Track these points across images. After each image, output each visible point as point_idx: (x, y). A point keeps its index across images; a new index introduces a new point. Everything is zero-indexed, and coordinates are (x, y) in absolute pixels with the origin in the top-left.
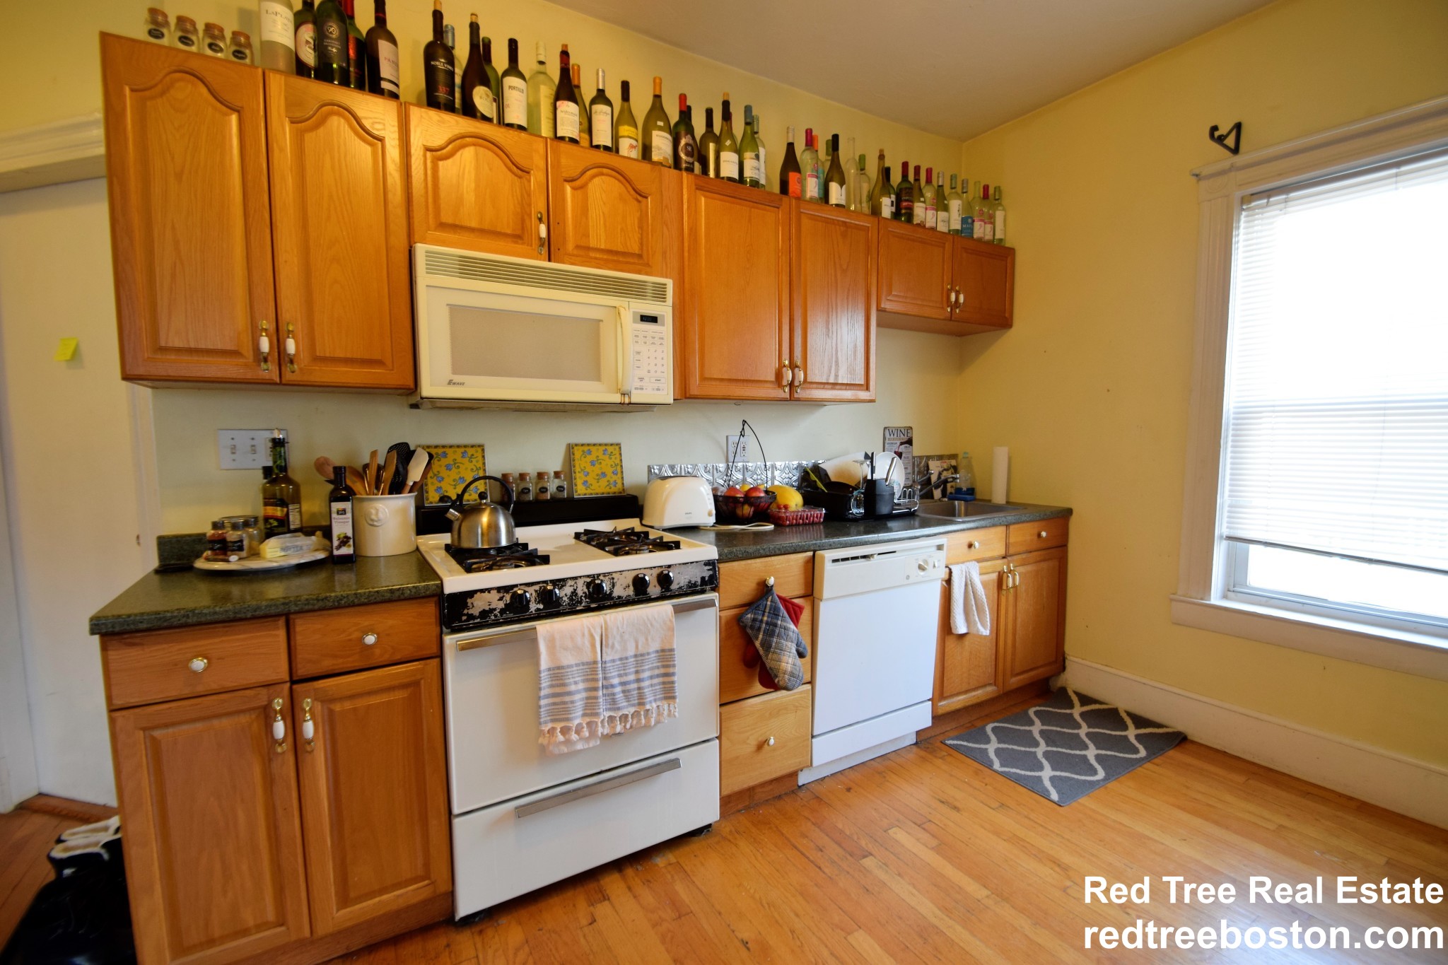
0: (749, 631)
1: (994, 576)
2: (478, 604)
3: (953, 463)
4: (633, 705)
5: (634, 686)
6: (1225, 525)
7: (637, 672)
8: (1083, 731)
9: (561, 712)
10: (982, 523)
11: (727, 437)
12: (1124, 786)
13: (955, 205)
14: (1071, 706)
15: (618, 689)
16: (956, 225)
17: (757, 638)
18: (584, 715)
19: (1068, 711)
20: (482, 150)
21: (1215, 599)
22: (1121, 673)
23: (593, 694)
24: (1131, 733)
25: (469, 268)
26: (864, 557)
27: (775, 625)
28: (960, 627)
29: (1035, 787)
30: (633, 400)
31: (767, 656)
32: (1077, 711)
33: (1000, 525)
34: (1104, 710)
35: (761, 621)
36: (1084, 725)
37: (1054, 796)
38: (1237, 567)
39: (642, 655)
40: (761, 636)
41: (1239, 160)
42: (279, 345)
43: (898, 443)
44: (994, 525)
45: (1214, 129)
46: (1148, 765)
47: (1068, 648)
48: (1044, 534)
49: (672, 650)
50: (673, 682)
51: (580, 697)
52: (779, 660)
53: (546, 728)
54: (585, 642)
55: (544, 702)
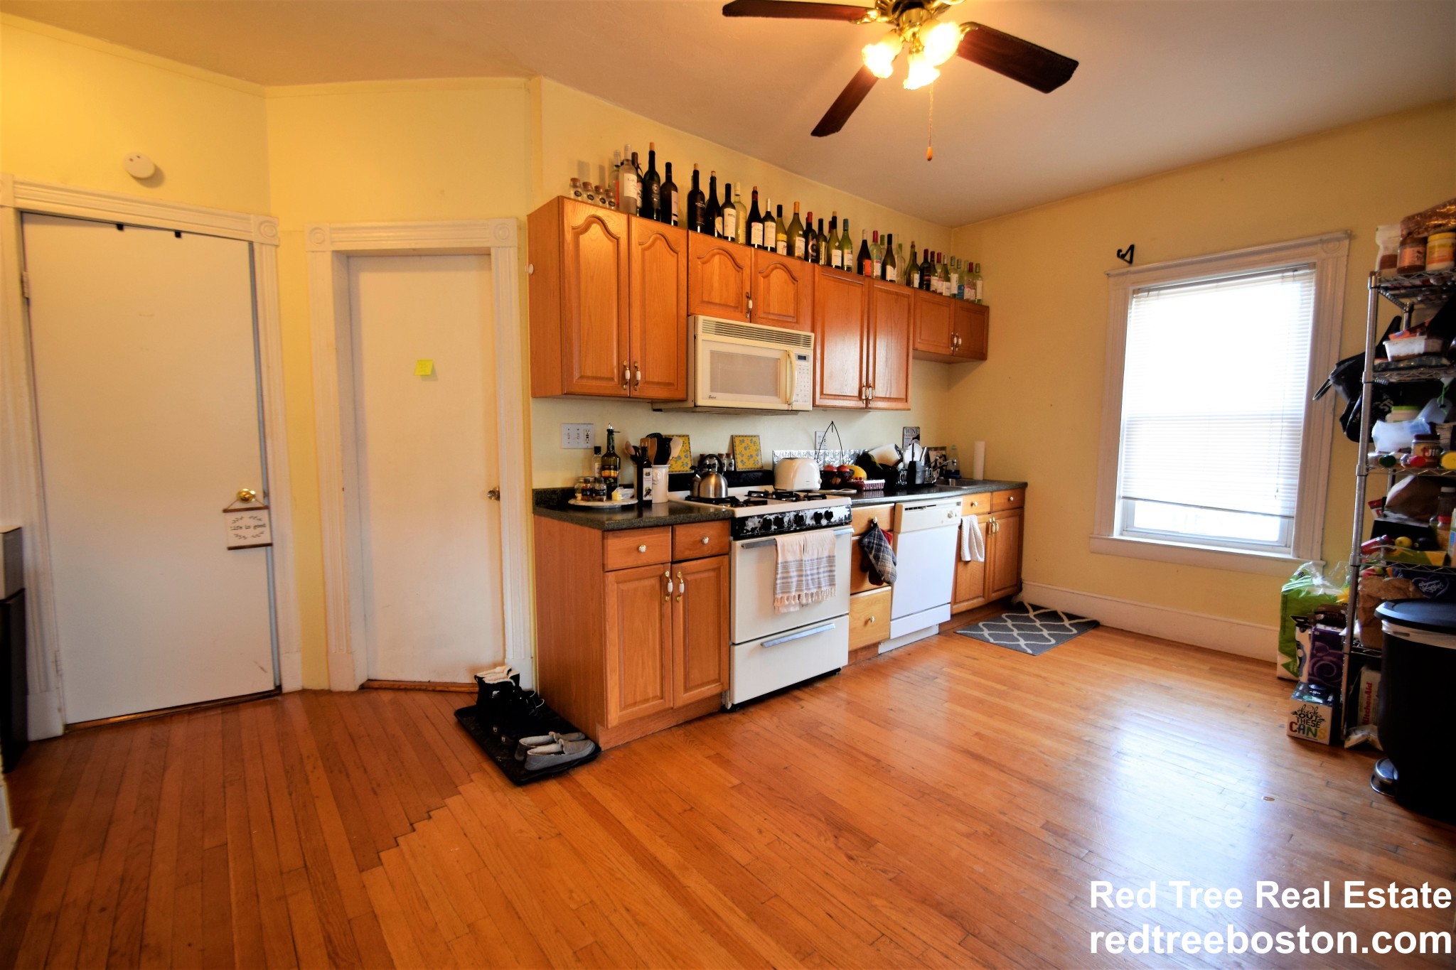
0: (866, 549)
1: (984, 525)
2: (750, 525)
3: (944, 453)
4: (815, 588)
5: (816, 576)
6: (1122, 490)
7: (818, 568)
8: (1038, 623)
9: (786, 589)
10: (976, 490)
11: (816, 432)
12: (1067, 647)
13: (954, 277)
14: (1027, 612)
15: (810, 578)
16: (955, 291)
17: (871, 553)
18: (796, 591)
19: (1026, 615)
20: (722, 257)
21: (1116, 535)
22: (1060, 588)
23: (800, 578)
24: (1067, 623)
25: (721, 329)
26: (919, 508)
27: (881, 545)
28: (967, 557)
29: (1017, 649)
30: (794, 408)
31: (877, 564)
32: (1032, 614)
33: (989, 492)
34: (1048, 612)
35: (873, 543)
36: (1037, 621)
37: (1030, 651)
38: (1129, 515)
39: (820, 558)
40: (873, 552)
41: (1132, 268)
42: (633, 375)
43: (911, 438)
44: (985, 492)
45: (1120, 251)
46: (1079, 637)
47: (1024, 576)
48: (1012, 498)
49: (834, 556)
50: (834, 576)
51: (795, 580)
52: (885, 566)
53: (779, 596)
54: (797, 549)
55: (778, 582)
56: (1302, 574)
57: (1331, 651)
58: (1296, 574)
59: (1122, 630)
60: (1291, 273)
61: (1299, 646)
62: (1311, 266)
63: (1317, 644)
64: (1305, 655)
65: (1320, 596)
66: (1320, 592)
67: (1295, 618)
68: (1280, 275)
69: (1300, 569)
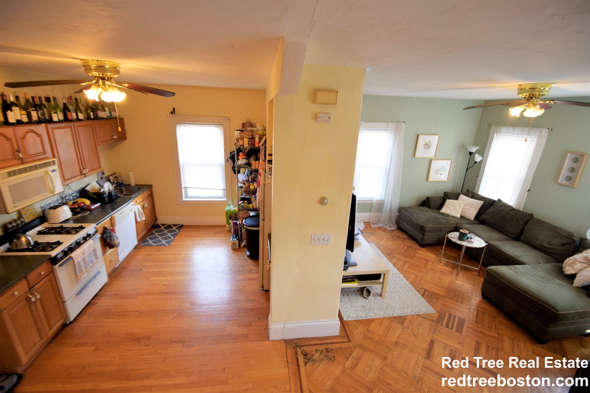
0: (105, 239)
1: (142, 206)
2: (59, 256)
3: (115, 175)
4: (92, 264)
5: (90, 260)
6: (183, 185)
7: (90, 257)
8: (166, 231)
9: (81, 271)
10: (136, 195)
12: (177, 238)
13: (107, 109)
14: (161, 227)
15: (88, 262)
16: (109, 115)
18: (85, 269)
19: (161, 229)
21: (184, 199)
22: (169, 217)
23: (85, 264)
24: (174, 228)
27: (111, 235)
28: (139, 220)
29: (163, 245)
30: (56, 194)
31: (111, 242)
32: (162, 228)
33: (141, 194)
34: (168, 226)
35: (108, 235)
36: (165, 230)
37: (167, 245)
38: (186, 192)
39: (90, 252)
40: (109, 238)
41: (176, 117)
43: (101, 174)
44: (139, 194)
46: (179, 233)
47: (157, 215)
48: (149, 193)
49: (96, 249)
50: (97, 255)
51: (83, 266)
52: (115, 242)
53: (79, 275)
54: (81, 255)
55: (77, 270)
56: (229, 205)
57: (236, 226)
58: (227, 205)
59: (190, 226)
60: (217, 126)
61: (230, 223)
62: (222, 125)
63: (234, 225)
65: (233, 211)
66: (233, 209)
67: (229, 217)
68: (215, 126)
69: (228, 203)
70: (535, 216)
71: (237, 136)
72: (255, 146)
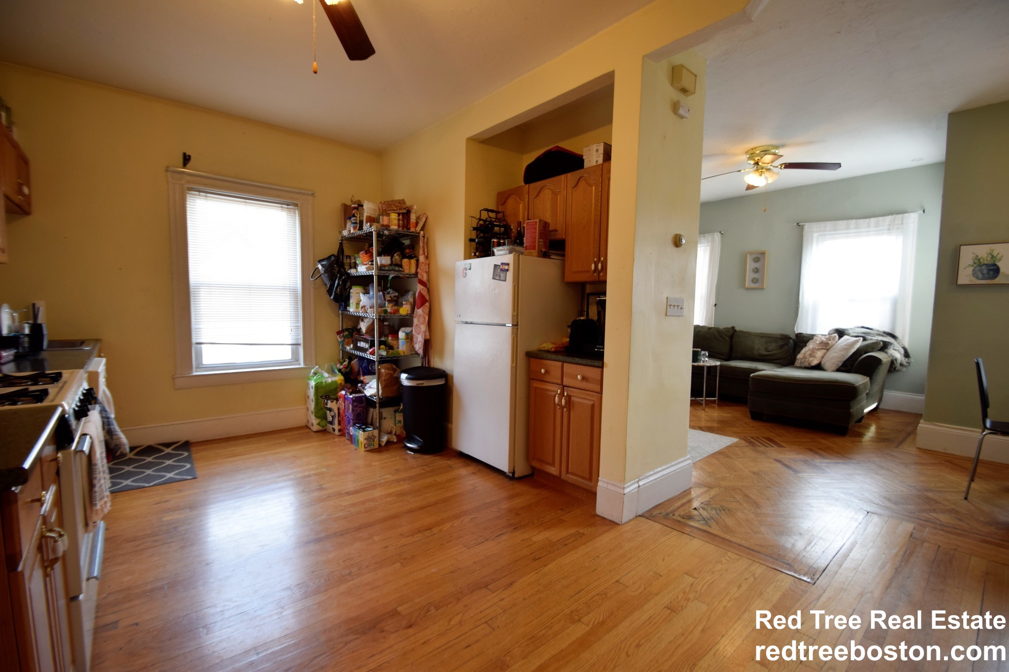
8: (149, 459)
12: (201, 463)
19: (127, 457)
21: (194, 372)
24: (170, 450)
34: (146, 448)
36: (144, 458)
37: (188, 478)
38: (199, 356)
41: (187, 171)
46: (194, 455)
56: (315, 374)
57: (360, 405)
58: (311, 374)
59: (207, 441)
60: (285, 206)
62: (296, 205)
63: (355, 404)
64: (335, 413)
65: (331, 383)
66: (330, 380)
67: (321, 397)
68: (280, 205)
69: (313, 371)
70: (737, 329)
71: (368, 213)
72: (409, 229)
